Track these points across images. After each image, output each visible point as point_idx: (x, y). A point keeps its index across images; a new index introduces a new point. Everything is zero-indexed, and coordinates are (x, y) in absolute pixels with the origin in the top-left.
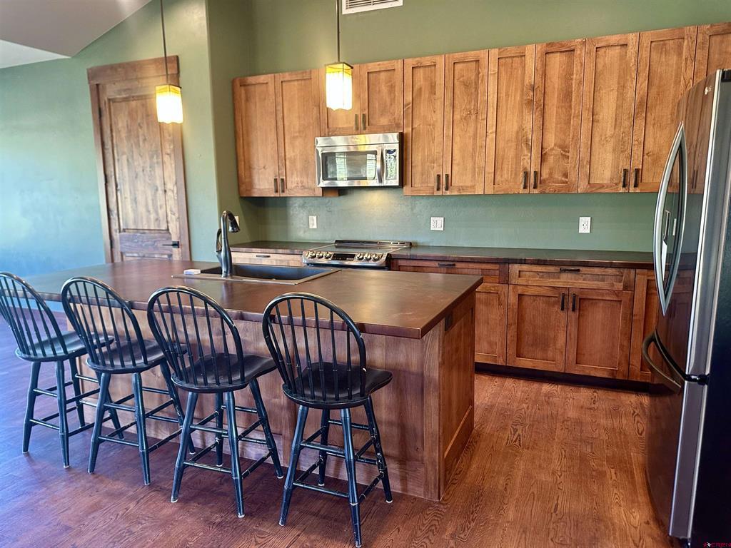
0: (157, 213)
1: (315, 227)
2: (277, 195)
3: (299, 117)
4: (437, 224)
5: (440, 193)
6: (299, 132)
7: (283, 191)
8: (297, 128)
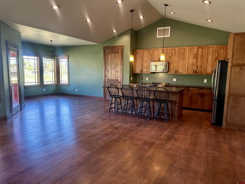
0: (116, 76)
1: (147, 80)
2: (141, 73)
3: (147, 58)
4: (175, 80)
5: (176, 74)
6: (147, 61)
7: (142, 72)
8: (146, 60)
